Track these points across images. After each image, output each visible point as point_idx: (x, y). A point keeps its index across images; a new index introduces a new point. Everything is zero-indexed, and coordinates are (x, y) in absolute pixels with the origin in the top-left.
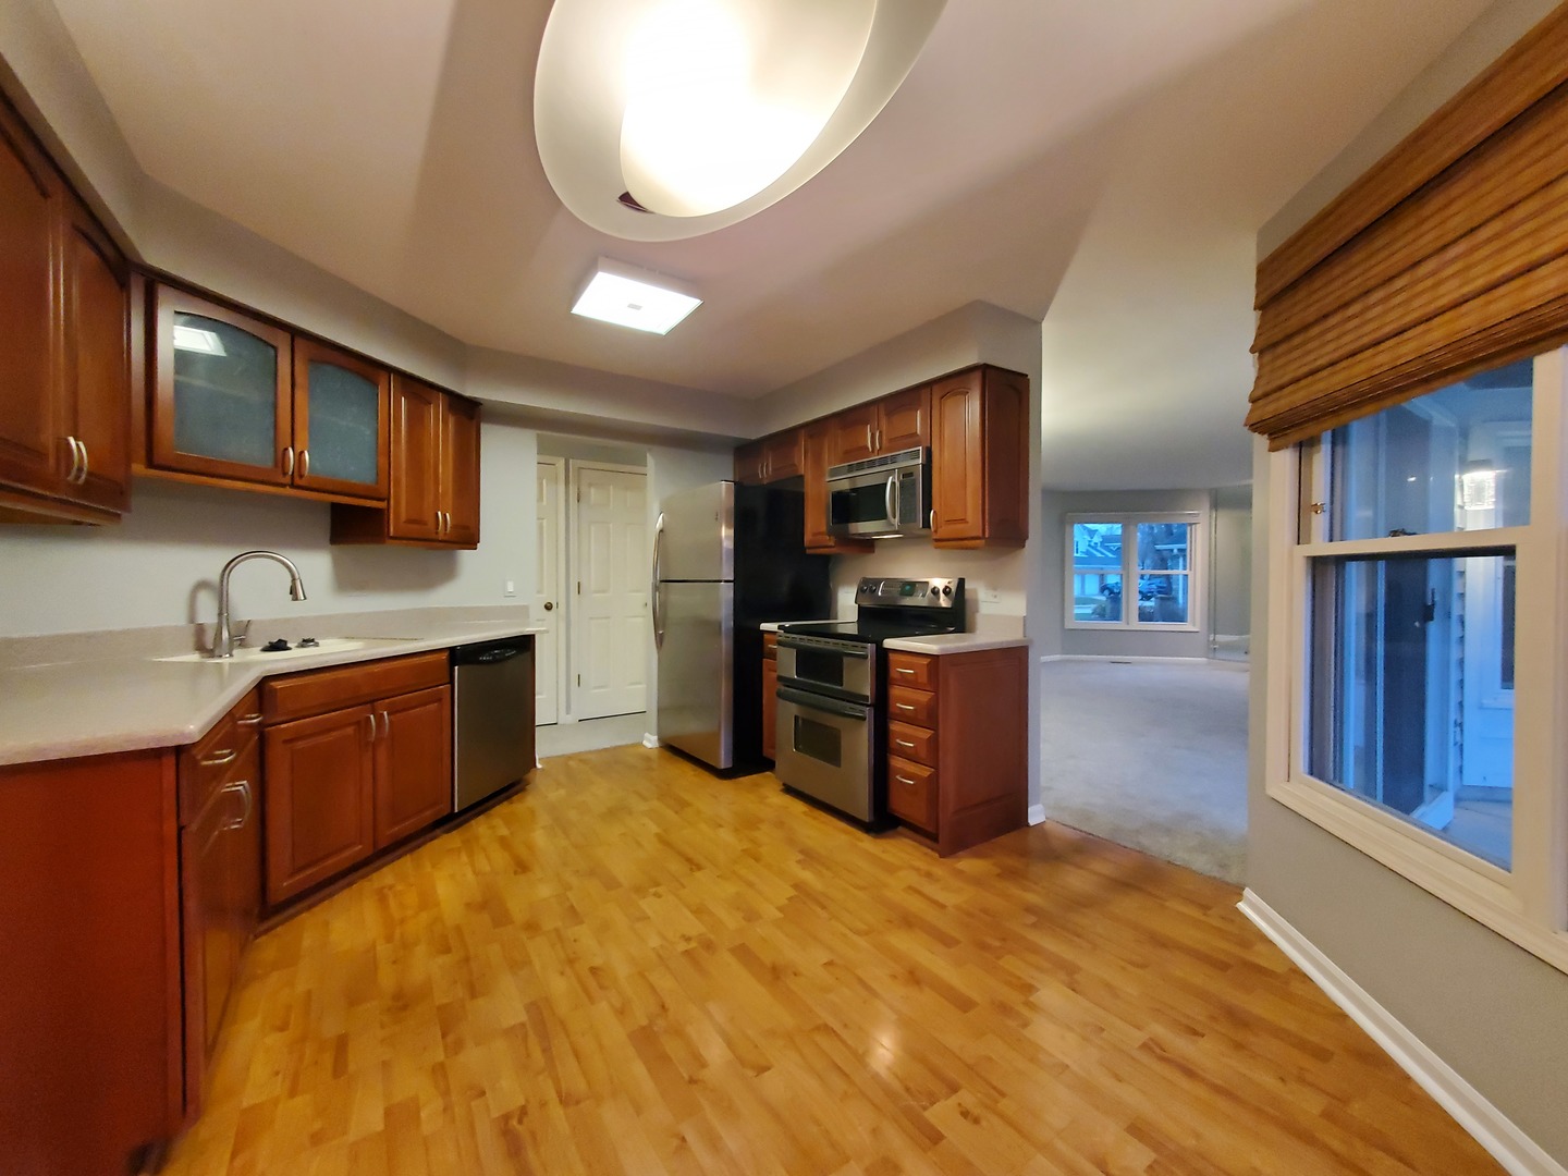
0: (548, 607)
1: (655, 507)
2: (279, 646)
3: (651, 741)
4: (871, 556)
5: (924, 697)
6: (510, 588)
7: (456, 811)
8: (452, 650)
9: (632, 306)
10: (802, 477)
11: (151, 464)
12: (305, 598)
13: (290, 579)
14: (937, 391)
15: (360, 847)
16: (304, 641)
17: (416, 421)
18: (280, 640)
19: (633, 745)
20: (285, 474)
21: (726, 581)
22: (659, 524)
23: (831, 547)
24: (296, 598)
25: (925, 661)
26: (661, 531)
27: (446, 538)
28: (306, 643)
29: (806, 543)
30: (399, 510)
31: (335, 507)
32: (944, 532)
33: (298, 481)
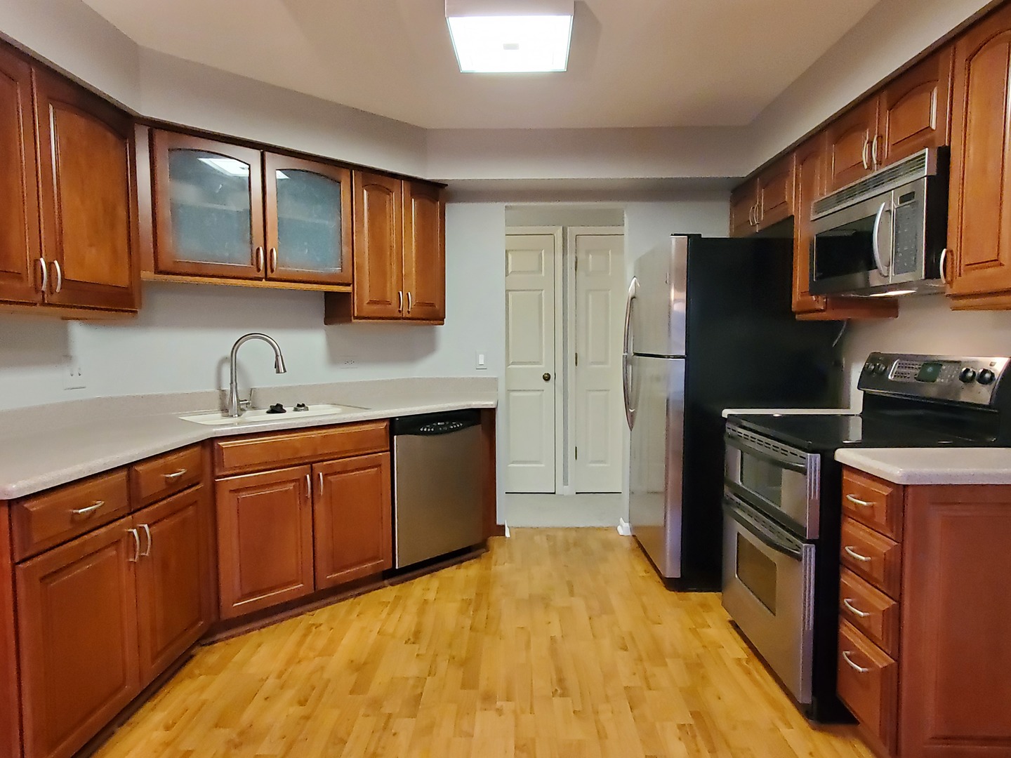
0: (547, 378)
1: (630, 269)
2: (277, 409)
3: (624, 529)
4: (893, 322)
5: (883, 544)
6: (481, 362)
7: (397, 568)
8: (392, 420)
9: (509, 47)
10: (792, 216)
11: (158, 271)
12: (285, 371)
13: (275, 356)
14: (963, 47)
15: (301, 585)
16: (299, 405)
17: (377, 212)
18: (278, 405)
19: (607, 529)
20: (259, 270)
21: (675, 357)
22: (631, 290)
23: (821, 311)
24: (278, 372)
25: (886, 491)
26: (633, 298)
27: (409, 316)
28: (301, 406)
29: (794, 308)
30: (363, 295)
31: (327, 294)
32: (966, 282)
33: (270, 275)
